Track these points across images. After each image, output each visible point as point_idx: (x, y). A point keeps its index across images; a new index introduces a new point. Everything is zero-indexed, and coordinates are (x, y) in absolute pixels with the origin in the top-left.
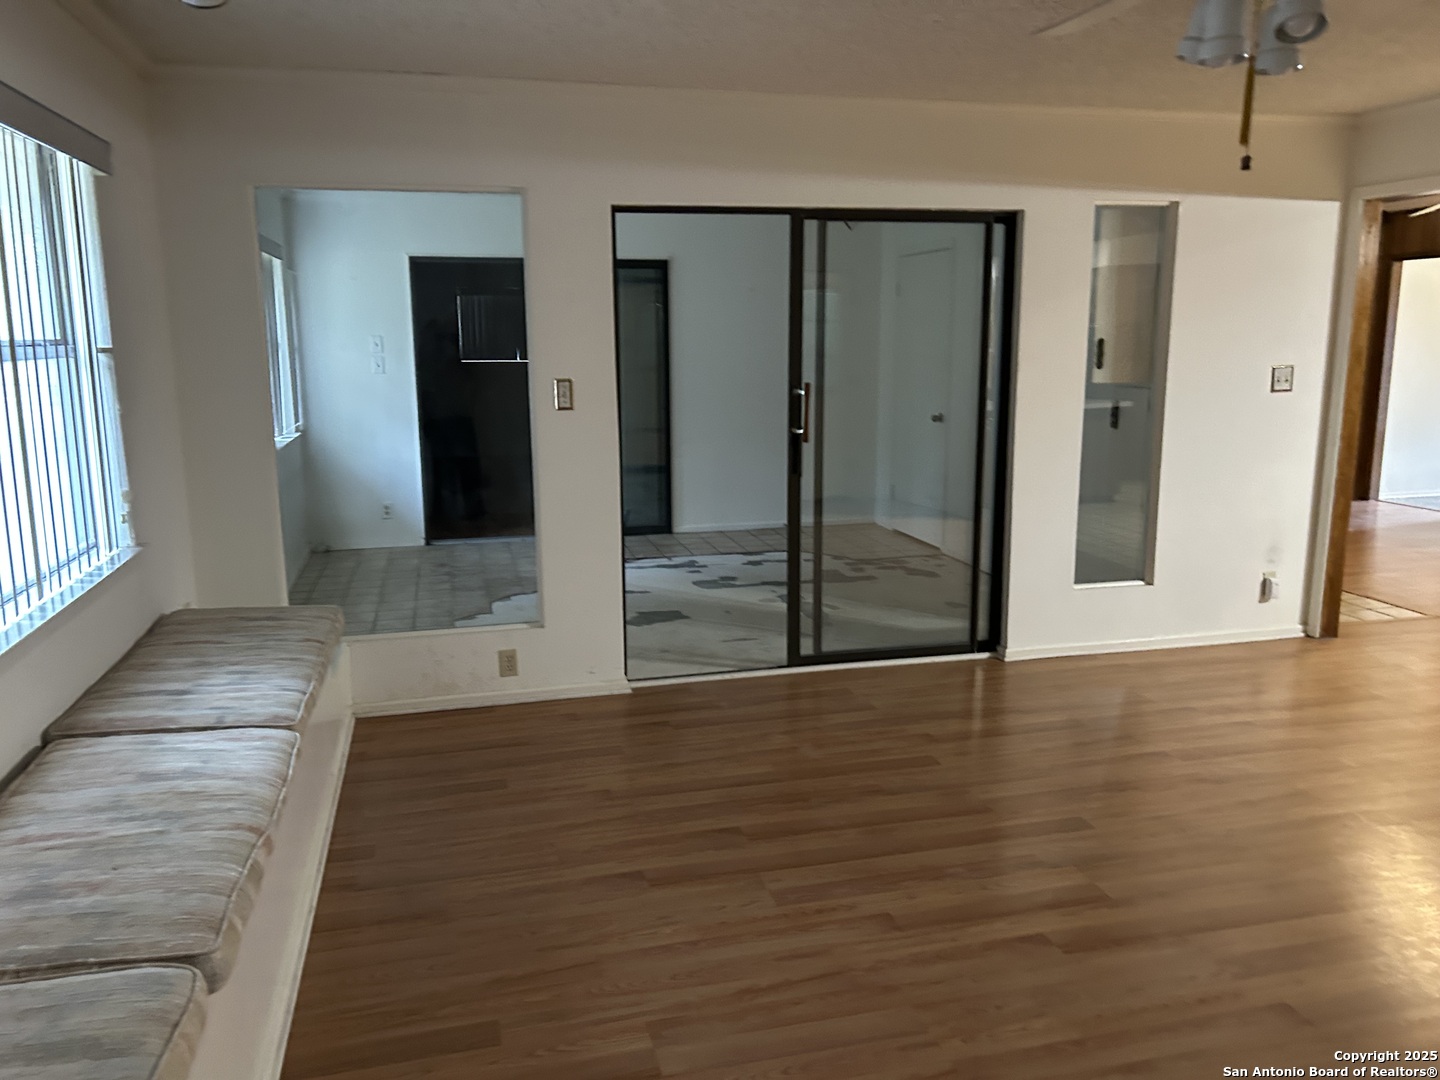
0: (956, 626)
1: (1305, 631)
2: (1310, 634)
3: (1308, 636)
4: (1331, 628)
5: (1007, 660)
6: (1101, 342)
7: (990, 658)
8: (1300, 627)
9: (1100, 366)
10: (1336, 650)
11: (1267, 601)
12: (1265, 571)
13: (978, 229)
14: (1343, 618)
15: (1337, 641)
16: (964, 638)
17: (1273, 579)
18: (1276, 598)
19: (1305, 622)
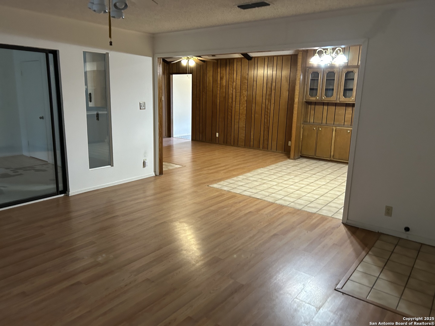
0: (52, 187)
1: (155, 174)
2: (156, 174)
3: (156, 175)
4: (161, 172)
5: (70, 195)
6: (90, 94)
7: (64, 196)
8: (154, 173)
9: (91, 101)
10: (163, 178)
11: (145, 167)
12: (144, 159)
13: (43, 55)
14: (164, 169)
15: (163, 175)
16: (55, 191)
17: (146, 161)
18: (147, 166)
19: (155, 172)
